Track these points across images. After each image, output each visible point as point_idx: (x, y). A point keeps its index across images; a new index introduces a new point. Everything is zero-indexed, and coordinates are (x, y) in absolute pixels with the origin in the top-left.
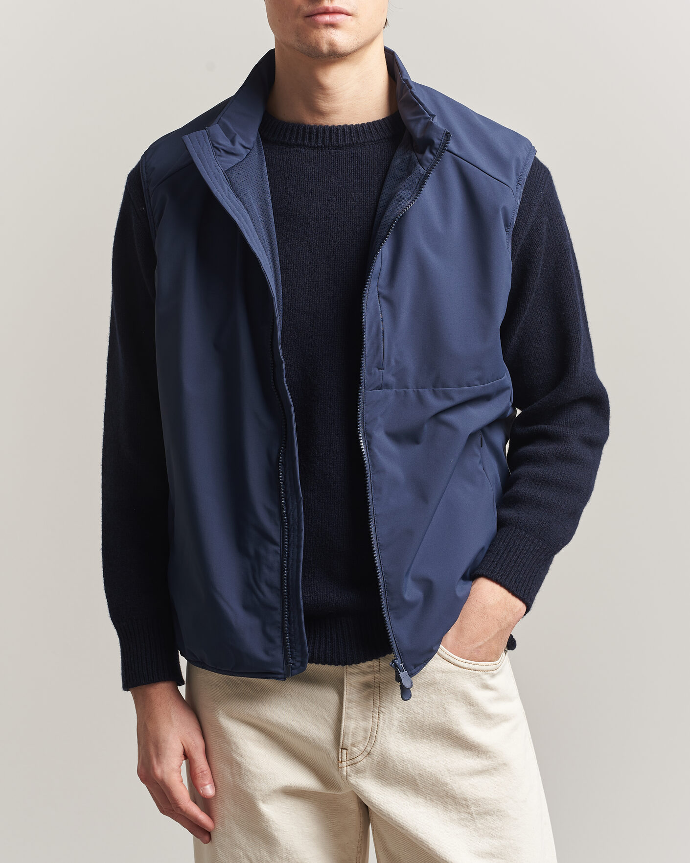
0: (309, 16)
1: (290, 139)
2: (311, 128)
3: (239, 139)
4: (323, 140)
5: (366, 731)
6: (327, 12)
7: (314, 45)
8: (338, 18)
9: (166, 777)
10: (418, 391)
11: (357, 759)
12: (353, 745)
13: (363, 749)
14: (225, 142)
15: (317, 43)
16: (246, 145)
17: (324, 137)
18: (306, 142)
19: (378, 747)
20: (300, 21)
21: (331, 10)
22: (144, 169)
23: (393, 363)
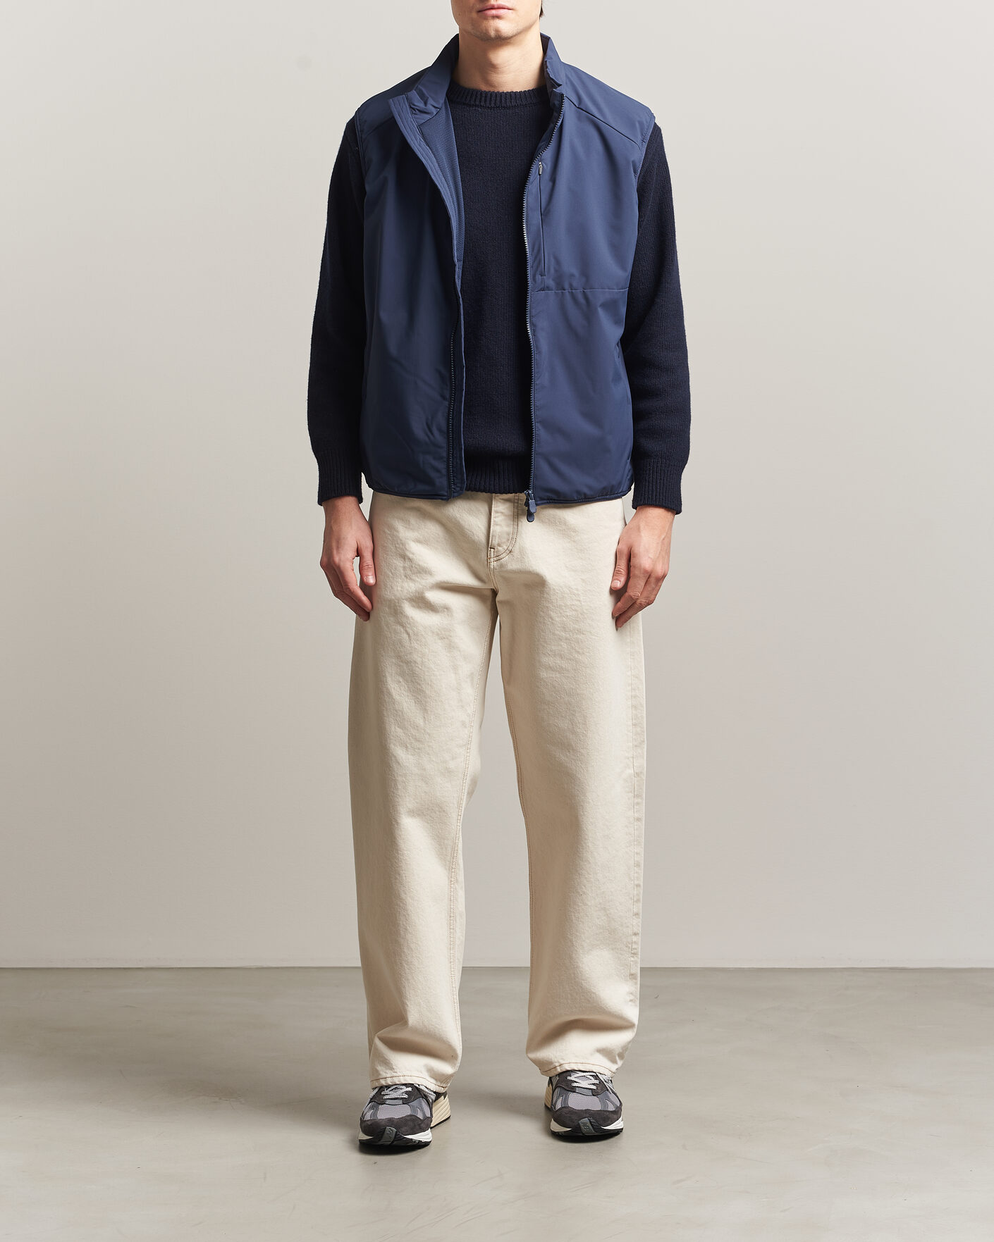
0: (480, 11)
1: (470, 100)
2: (486, 93)
3: (431, 101)
4: (495, 102)
5: (508, 534)
6: (493, 8)
7: (484, 31)
8: (501, 12)
9: (342, 564)
10: (572, 292)
11: (502, 556)
12: (499, 545)
13: (506, 548)
14: (421, 105)
15: (487, 30)
16: (436, 105)
17: (496, 100)
18: (482, 104)
19: (517, 546)
20: (474, 15)
21: (496, 7)
22: (358, 121)
23: (552, 271)
